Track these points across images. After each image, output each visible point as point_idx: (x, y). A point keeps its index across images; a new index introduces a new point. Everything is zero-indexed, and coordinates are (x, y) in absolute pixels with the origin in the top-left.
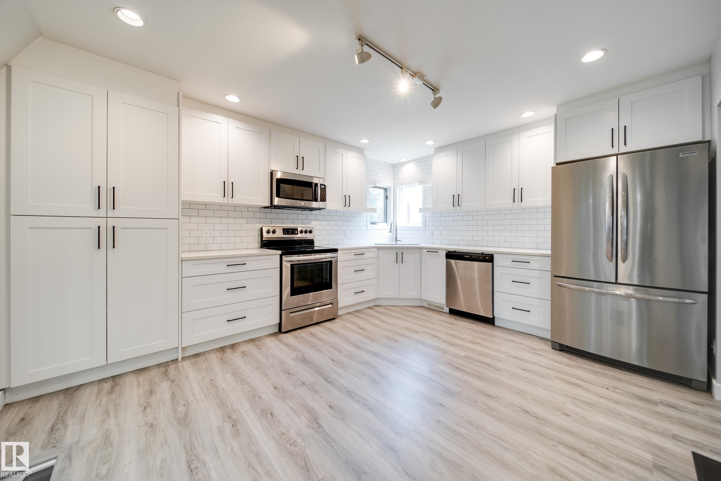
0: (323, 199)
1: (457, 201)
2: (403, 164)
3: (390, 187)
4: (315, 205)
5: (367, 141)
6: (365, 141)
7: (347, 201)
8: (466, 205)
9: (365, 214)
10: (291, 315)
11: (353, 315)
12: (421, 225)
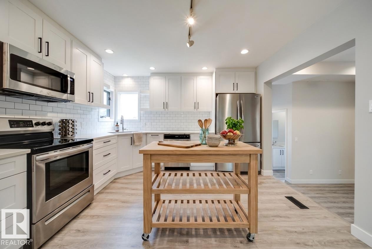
0: (72, 93)
1: (166, 105)
2: (123, 77)
3: (112, 92)
4: (65, 96)
5: (112, 52)
6: (109, 51)
7: (91, 97)
8: (171, 108)
9: (97, 110)
10: (46, 223)
11: (104, 193)
12: (137, 118)
